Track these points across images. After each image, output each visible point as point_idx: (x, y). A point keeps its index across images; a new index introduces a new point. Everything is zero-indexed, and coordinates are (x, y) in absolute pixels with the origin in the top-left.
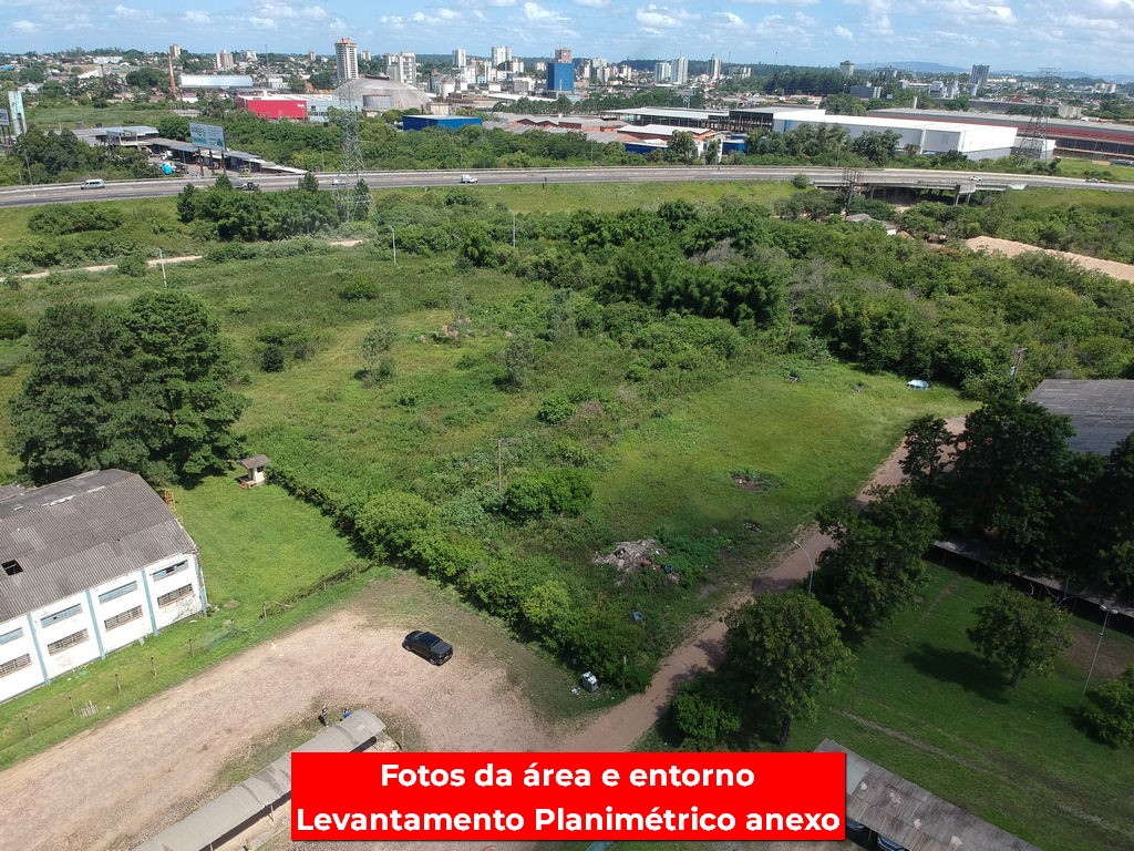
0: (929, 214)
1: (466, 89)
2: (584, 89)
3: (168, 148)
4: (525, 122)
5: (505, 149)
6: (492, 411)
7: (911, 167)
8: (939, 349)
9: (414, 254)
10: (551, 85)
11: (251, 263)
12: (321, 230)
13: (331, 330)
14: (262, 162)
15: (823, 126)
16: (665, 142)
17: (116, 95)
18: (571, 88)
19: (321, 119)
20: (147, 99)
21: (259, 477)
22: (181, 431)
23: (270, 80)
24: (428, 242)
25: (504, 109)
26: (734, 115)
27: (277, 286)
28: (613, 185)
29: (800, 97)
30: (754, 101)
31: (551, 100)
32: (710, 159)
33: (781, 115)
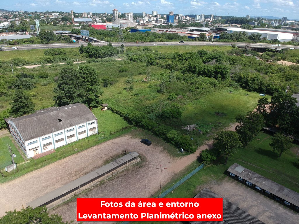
0: (268, 55)
1: (146, 22)
2: (176, 22)
3: (74, 36)
4: (162, 30)
5: (157, 37)
6: (157, 97)
7: (264, 43)
8: (268, 86)
9: (136, 62)
10: (168, 21)
11: (97, 63)
12: (113, 56)
13: (118, 79)
14: (97, 40)
15: (240, 32)
16: (198, 36)
17: (59, 23)
18: (173, 22)
19: (110, 30)
20: (66, 24)
21: (106, 108)
22: (90, 97)
23: (96, 20)
24: (139, 59)
25: (156, 27)
26: (217, 29)
27: (104, 69)
28: (185, 46)
29: (235, 25)
30: (222, 26)
31: (168, 25)
32: (210, 40)
33: (229, 29)
